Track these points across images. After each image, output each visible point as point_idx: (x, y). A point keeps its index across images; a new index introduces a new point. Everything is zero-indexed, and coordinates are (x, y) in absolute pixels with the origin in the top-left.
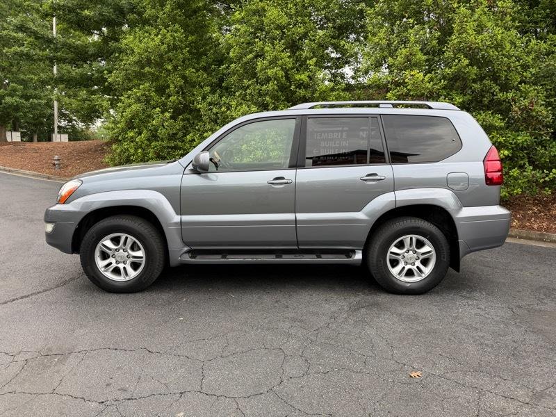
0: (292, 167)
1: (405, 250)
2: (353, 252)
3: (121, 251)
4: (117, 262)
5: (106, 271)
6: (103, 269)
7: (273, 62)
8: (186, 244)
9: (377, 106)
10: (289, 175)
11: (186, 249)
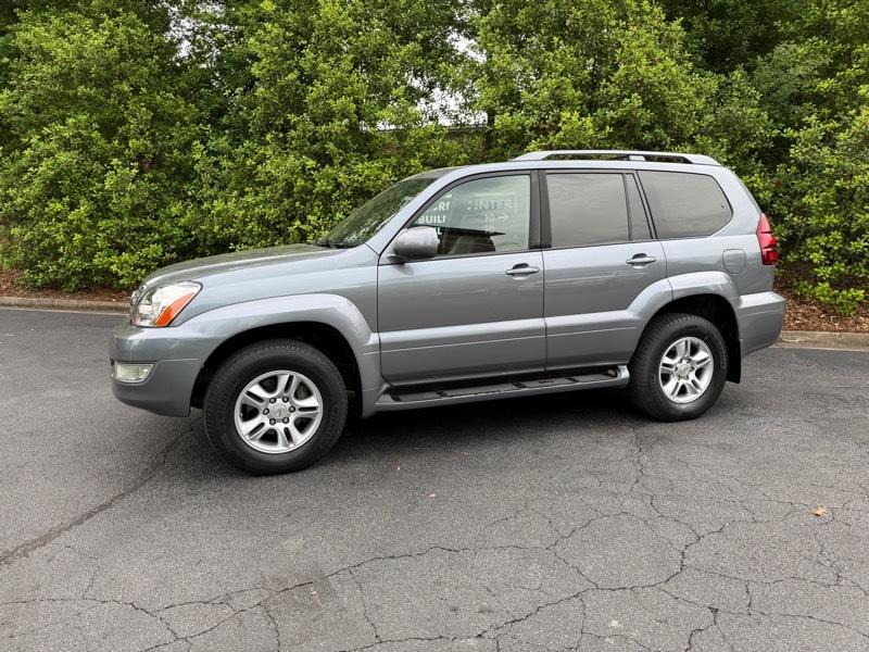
0: (533, 247)
1: (678, 359)
2: (615, 368)
3: (279, 401)
4: (273, 421)
5: (252, 439)
6: (247, 437)
7: (338, 89)
8: (385, 379)
9: (626, 157)
10: (534, 259)
11: (386, 386)
